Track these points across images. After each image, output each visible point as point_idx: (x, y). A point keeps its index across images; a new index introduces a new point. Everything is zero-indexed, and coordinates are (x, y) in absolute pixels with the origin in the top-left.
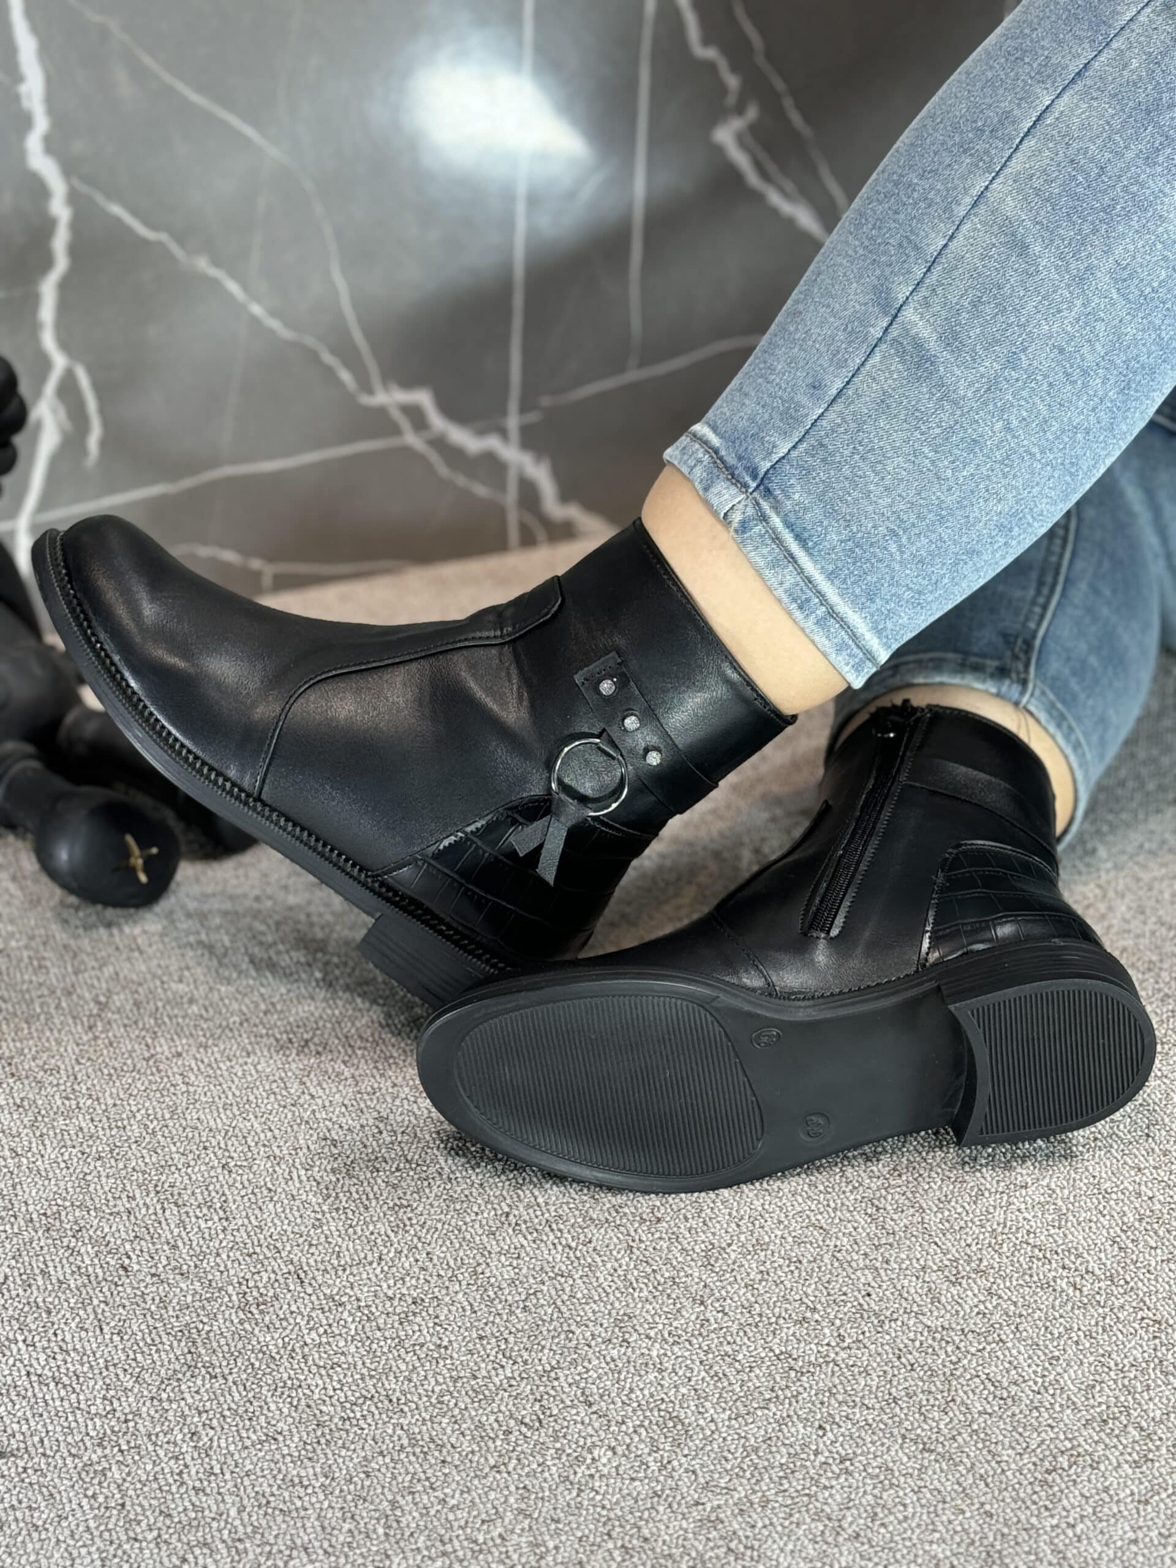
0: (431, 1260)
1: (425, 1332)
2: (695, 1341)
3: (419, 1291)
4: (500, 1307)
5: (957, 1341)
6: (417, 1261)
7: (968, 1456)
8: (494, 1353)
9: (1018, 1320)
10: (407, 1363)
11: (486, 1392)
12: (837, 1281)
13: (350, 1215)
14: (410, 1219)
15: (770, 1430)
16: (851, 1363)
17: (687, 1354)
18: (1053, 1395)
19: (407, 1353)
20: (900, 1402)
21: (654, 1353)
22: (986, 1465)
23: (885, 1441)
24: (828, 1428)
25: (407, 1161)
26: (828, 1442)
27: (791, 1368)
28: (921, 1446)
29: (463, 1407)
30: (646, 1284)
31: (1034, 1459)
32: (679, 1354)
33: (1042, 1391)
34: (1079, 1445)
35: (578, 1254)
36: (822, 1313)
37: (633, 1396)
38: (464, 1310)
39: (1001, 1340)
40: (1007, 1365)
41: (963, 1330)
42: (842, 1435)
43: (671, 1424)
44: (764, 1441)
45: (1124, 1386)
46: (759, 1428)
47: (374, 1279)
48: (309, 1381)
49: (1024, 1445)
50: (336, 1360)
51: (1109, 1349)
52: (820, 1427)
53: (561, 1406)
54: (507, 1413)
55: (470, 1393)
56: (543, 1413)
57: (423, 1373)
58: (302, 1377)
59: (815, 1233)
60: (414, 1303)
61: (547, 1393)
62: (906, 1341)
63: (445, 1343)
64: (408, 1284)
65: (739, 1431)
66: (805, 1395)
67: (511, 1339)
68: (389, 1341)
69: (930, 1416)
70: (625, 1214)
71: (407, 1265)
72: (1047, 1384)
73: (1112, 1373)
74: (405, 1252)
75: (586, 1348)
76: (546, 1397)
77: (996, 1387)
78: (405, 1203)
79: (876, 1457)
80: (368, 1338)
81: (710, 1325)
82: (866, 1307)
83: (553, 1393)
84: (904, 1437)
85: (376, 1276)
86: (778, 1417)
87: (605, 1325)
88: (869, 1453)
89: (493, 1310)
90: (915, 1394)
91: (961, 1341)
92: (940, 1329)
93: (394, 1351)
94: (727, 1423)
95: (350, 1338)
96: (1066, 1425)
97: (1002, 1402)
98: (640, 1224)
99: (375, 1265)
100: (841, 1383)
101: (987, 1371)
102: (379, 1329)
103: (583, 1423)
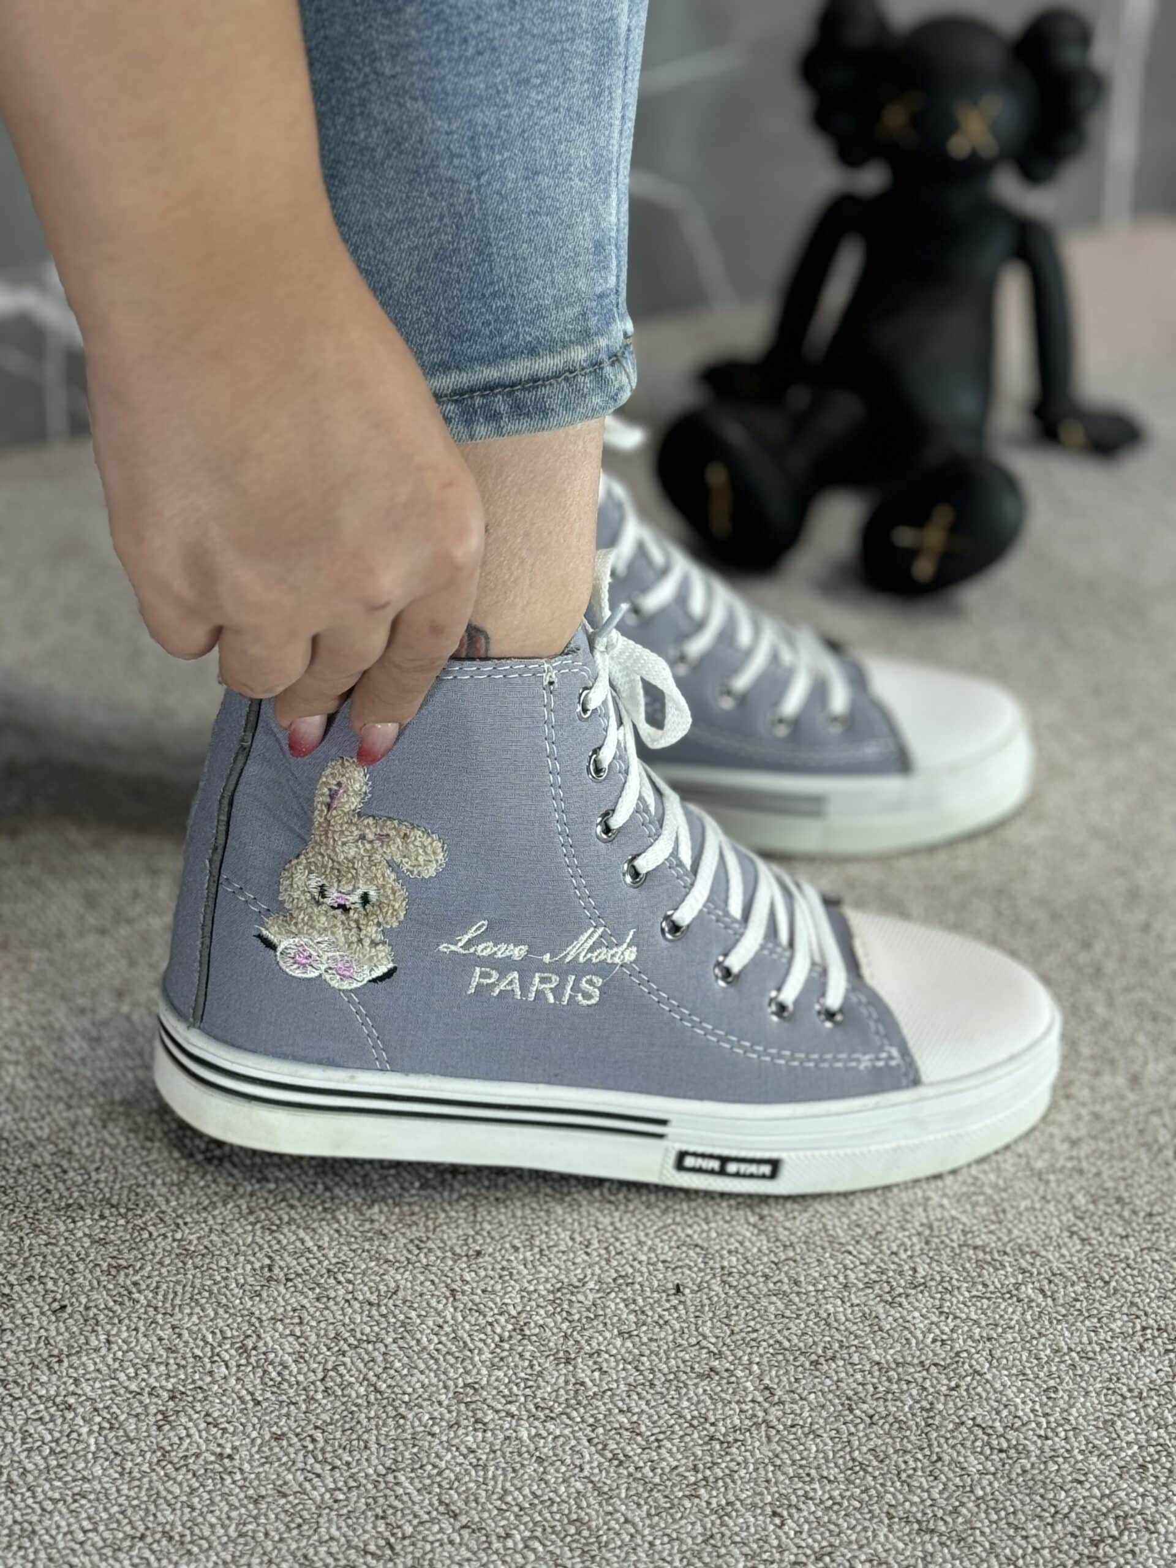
0: (180, 1336)
1: (196, 1437)
2: (574, 1414)
3: (173, 1380)
4: (291, 1392)
5: (920, 1380)
6: (160, 1339)
7: (983, 1533)
8: (300, 1458)
9: (988, 1344)
10: (180, 1484)
11: (305, 1514)
12: (738, 1314)
13: (50, 1285)
14: (135, 1284)
15: (709, 1525)
16: (789, 1423)
17: (567, 1431)
18: (1066, 1439)
19: (177, 1469)
20: (870, 1469)
21: (524, 1435)
22: (1010, 1543)
23: (867, 1524)
24: (785, 1513)
25: (113, 1206)
26: (792, 1534)
27: (712, 1438)
28: (916, 1526)
29: (277, 1538)
30: (483, 1341)
31: (1070, 1528)
32: (558, 1432)
33: (1050, 1434)
34: (1123, 1503)
35: (384, 1310)
36: (731, 1358)
37: (509, 1499)
38: (243, 1402)
39: (976, 1372)
40: (995, 1405)
41: (922, 1363)
42: (807, 1521)
43: (572, 1530)
44: (705, 1542)
45: (1150, 1418)
46: (693, 1524)
47: (105, 1369)
48: (47, 1523)
49: (1053, 1510)
50: (77, 1490)
51: (1114, 1371)
52: (775, 1514)
53: (415, 1522)
54: (343, 1540)
55: (282, 1516)
56: (393, 1535)
57: (206, 1496)
58: (35, 1519)
59: (691, 1253)
60: (172, 1398)
61: (390, 1506)
62: (854, 1385)
63: (228, 1451)
64: (156, 1373)
65: (668, 1531)
66: (742, 1472)
67: (318, 1435)
68: (148, 1455)
69: (916, 1484)
70: (430, 1250)
71: (148, 1346)
72: (1053, 1425)
73: (1129, 1402)
74: (142, 1329)
75: (429, 1438)
76: (390, 1511)
77: (989, 1435)
78: (124, 1263)
79: (861, 1547)
80: (116, 1454)
81: (587, 1389)
82: (786, 1344)
83: (397, 1504)
84: (890, 1517)
85: (108, 1366)
86: (714, 1505)
87: (446, 1403)
88: (850, 1542)
89: (284, 1398)
90: (887, 1456)
91: (925, 1379)
92: (893, 1366)
93: (158, 1469)
94: (648, 1522)
95: (90, 1456)
96: (1096, 1477)
97: (1003, 1455)
98: (455, 1261)
99: (104, 1351)
100: (784, 1451)
101: (971, 1415)
102: (132, 1441)
103: (451, 1542)
